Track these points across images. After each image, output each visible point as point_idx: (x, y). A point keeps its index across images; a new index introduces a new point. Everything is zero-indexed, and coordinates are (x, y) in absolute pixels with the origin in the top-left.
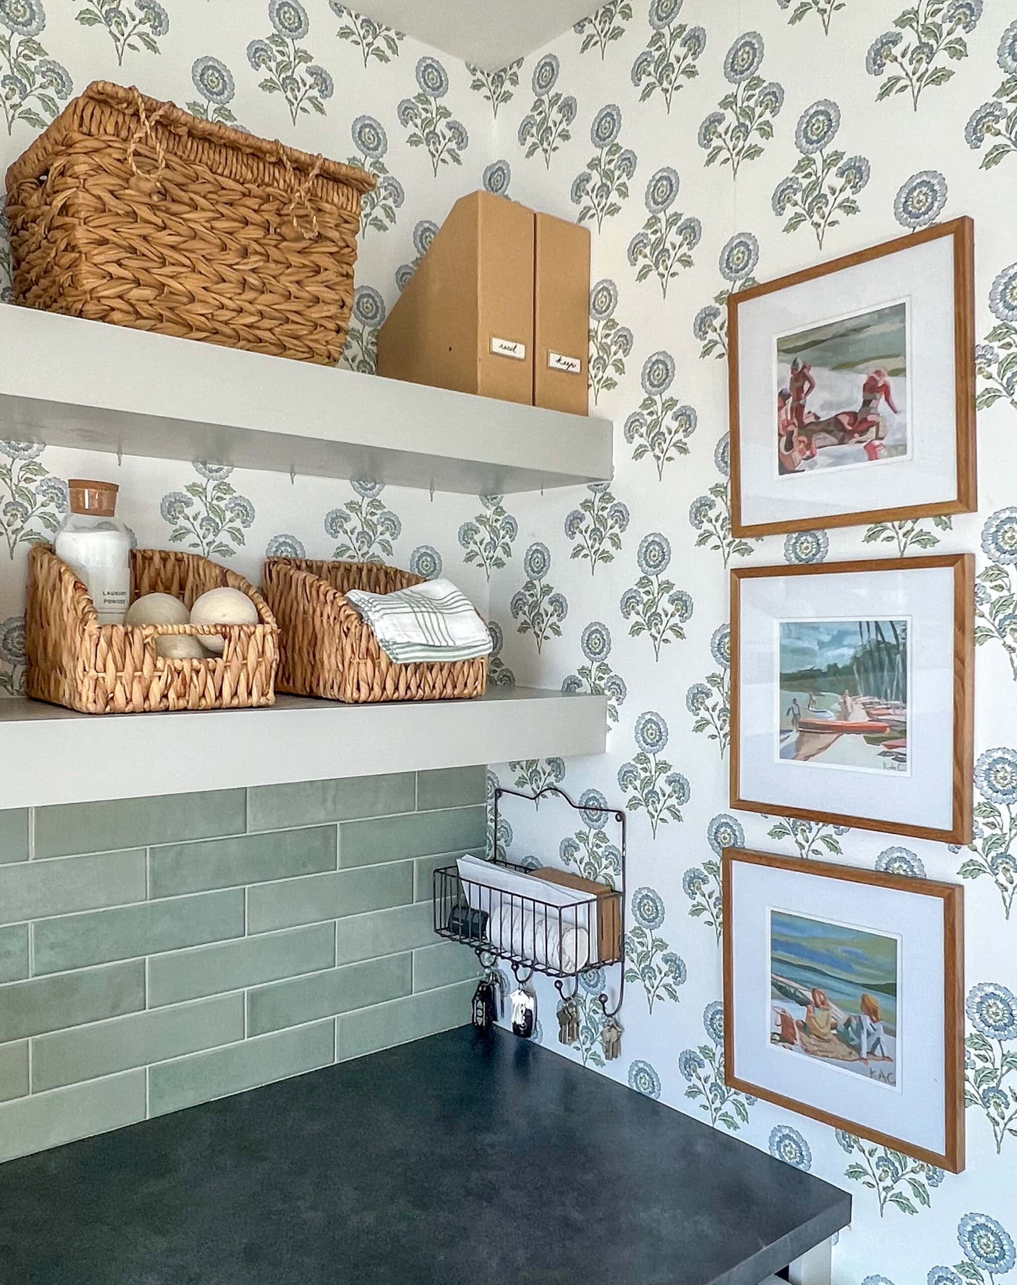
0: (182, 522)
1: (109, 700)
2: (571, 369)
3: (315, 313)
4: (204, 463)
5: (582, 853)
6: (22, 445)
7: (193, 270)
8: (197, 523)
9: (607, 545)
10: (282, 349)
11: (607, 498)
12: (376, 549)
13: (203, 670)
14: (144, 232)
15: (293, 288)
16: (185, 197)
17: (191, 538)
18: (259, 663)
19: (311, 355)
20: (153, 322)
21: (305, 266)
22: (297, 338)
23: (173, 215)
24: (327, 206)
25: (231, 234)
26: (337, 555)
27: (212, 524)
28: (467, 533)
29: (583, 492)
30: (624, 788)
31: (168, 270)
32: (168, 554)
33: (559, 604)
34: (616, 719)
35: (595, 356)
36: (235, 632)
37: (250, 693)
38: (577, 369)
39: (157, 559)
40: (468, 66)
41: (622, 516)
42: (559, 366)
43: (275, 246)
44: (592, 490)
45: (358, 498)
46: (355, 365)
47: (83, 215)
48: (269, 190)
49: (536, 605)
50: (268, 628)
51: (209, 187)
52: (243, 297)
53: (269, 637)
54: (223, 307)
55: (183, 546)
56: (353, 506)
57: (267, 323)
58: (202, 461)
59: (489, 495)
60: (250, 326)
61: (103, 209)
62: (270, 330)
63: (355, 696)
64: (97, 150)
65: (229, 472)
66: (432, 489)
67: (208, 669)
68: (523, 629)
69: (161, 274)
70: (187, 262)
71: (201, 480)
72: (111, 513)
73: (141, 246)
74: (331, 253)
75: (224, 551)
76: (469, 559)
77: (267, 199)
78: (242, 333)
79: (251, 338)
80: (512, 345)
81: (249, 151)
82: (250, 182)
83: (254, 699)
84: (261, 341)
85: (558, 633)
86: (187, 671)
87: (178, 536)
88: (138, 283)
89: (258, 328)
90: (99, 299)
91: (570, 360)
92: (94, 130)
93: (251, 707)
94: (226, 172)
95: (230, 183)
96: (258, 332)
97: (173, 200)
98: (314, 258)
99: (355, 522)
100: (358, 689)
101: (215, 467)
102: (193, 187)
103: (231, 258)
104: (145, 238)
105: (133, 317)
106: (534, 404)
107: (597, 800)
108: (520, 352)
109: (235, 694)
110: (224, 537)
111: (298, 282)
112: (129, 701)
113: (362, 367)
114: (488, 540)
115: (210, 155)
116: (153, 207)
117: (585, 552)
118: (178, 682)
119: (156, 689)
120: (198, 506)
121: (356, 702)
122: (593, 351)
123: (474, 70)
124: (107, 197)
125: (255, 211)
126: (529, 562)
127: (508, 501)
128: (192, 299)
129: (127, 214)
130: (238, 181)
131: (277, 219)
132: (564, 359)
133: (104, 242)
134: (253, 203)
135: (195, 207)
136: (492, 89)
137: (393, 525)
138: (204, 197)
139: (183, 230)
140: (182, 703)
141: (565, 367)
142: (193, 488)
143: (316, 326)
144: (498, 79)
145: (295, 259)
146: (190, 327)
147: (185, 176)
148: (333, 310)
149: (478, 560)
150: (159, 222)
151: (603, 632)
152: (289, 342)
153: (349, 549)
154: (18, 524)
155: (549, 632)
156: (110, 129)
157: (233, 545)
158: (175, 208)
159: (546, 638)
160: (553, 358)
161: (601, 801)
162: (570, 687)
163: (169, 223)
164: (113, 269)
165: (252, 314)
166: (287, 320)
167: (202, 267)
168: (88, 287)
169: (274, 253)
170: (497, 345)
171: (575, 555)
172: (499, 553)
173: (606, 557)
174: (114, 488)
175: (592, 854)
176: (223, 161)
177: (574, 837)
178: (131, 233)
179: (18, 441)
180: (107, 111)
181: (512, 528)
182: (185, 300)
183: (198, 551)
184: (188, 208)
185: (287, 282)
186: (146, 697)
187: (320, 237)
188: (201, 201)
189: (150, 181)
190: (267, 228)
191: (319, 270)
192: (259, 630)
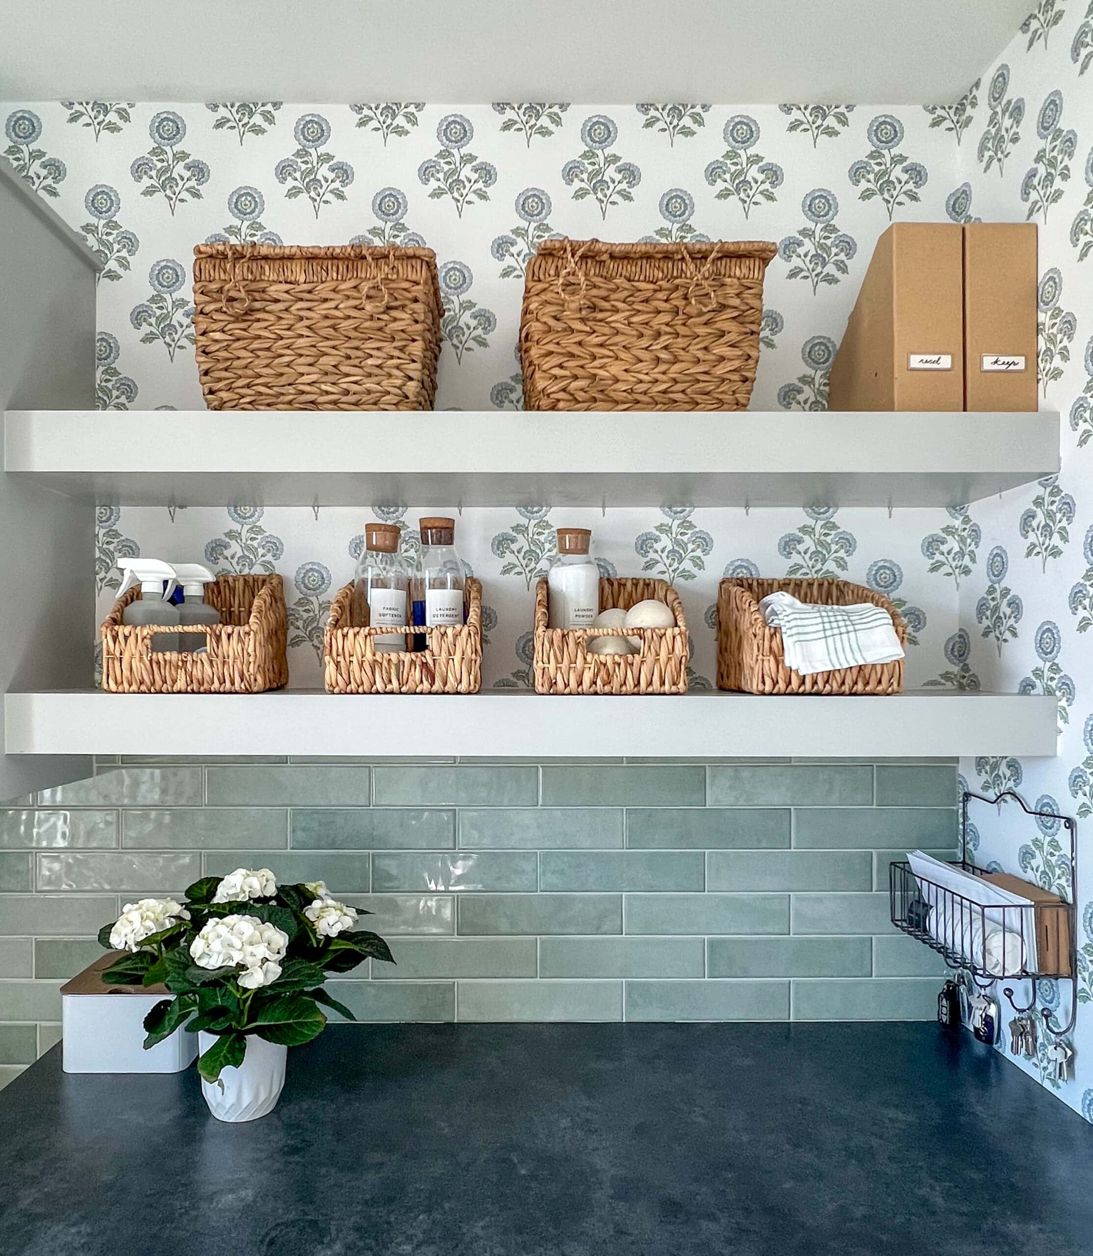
0: (652, 555)
1: (553, 684)
2: (1012, 367)
3: (720, 370)
4: (670, 508)
5: (1038, 861)
6: (535, 509)
7: (617, 358)
8: (664, 555)
9: (1056, 540)
10: (694, 405)
11: (1056, 491)
12: (831, 566)
13: (622, 665)
14: (577, 339)
15: (700, 354)
16: (607, 305)
17: (660, 567)
18: (669, 659)
19: (720, 405)
20: (586, 405)
21: (710, 334)
22: (707, 394)
23: (601, 321)
24: (728, 280)
25: (647, 323)
26: (791, 573)
27: (676, 555)
28: (931, 545)
29: (1035, 489)
30: (1075, 794)
31: (597, 363)
32: (638, 580)
33: (1016, 605)
34: (1066, 722)
35: (1044, 349)
36: (648, 634)
37: (663, 683)
38: (1021, 366)
39: (629, 585)
40: (925, 108)
41: (1069, 507)
42: (996, 367)
43: (684, 324)
44: (1042, 486)
45: (811, 522)
46: (807, 406)
47: (536, 338)
48: (677, 281)
49: (996, 608)
50: (677, 630)
51: (626, 293)
52: (656, 370)
53: (678, 638)
54: (641, 382)
55: (653, 574)
56: (806, 530)
57: (679, 387)
58: (668, 505)
59: (956, 506)
60: (665, 392)
61: (550, 330)
62: (683, 391)
63: (761, 687)
64: (544, 290)
65: (690, 512)
66: (890, 506)
67: (626, 662)
68: (986, 634)
69: (592, 367)
70: (611, 354)
71: (667, 520)
72: (585, 551)
73: (576, 350)
74: (734, 318)
75: (687, 576)
76: (934, 569)
77: (677, 288)
78: (656, 399)
79: (664, 400)
80: (935, 358)
81: (660, 256)
82: (662, 279)
83: (667, 688)
84: (676, 402)
85: (1015, 635)
86: (610, 664)
87: (648, 566)
88: (576, 377)
89: (672, 392)
90: (548, 395)
91: (1010, 359)
92: (542, 277)
93: (664, 694)
94: (642, 278)
95: (642, 285)
96: (671, 395)
97: (601, 311)
98: (718, 325)
99: (808, 543)
100: (764, 682)
101: (679, 509)
102: (613, 297)
103: (644, 343)
104: (580, 343)
105: (572, 403)
106: (965, 410)
107: (1051, 807)
108: (946, 362)
109: (650, 683)
110: (687, 565)
111: (706, 348)
112: (566, 685)
113: (815, 406)
114: (956, 549)
115: (628, 269)
116: (583, 320)
117: (1037, 549)
118: (603, 673)
119: (587, 677)
120: (665, 541)
121: (763, 694)
122: (1042, 345)
123: (935, 108)
124: (552, 322)
125: (666, 301)
126: (991, 565)
127: (974, 510)
128: (617, 381)
129: (564, 330)
130: (652, 282)
131: (684, 302)
132: (1002, 359)
133: (550, 353)
134: (662, 295)
135: (617, 311)
136: (955, 119)
137: (848, 543)
138: (624, 302)
139: (607, 330)
140: (607, 689)
141: (1004, 367)
142: (661, 528)
143: (723, 380)
144: (960, 109)
145: (702, 331)
146: (617, 402)
147: (609, 290)
148: (737, 364)
149: (946, 569)
150: (588, 329)
151: (1054, 631)
152: (699, 398)
153: (802, 567)
154: (533, 565)
155: (1008, 635)
156: (552, 272)
157: (695, 571)
158: (600, 316)
159: (1005, 641)
160: (988, 363)
161: (1054, 808)
162: (1026, 688)
163: (596, 328)
164: (557, 371)
165: (665, 382)
166: (698, 381)
167: (623, 355)
168: (540, 388)
169: (682, 330)
170: (915, 361)
171: (1029, 554)
172: (967, 560)
173: (1056, 553)
174: (588, 532)
175: (1047, 863)
176: (638, 269)
177: (1030, 844)
178: (569, 342)
179: (532, 506)
180: (550, 261)
181: (976, 534)
182: (610, 382)
183: (665, 577)
184: (609, 314)
185: (695, 350)
186: (580, 683)
187: (723, 307)
188: (620, 305)
189: (575, 302)
190: (676, 311)
191: (722, 334)
192: (669, 632)
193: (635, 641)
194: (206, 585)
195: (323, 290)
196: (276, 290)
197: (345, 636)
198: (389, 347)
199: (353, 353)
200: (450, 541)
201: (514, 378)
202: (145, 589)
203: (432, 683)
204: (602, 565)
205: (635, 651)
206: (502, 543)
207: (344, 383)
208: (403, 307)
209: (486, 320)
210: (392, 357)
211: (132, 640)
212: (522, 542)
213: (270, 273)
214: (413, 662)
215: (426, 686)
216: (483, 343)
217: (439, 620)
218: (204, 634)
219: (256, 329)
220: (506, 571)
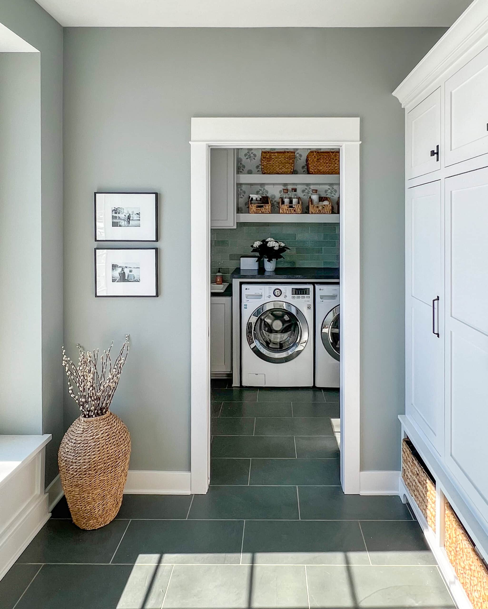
0: (327, 193)
1: (312, 213)
3: (336, 168)
8: (329, 193)
13: (322, 210)
15: (333, 166)
17: (328, 195)
18: (328, 209)
19: (336, 173)
20: (317, 173)
23: (319, 161)
25: (325, 162)
27: (331, 193)
31: (318, 167)
36: (326, 205)
37: (328, 212)
39: (323, 198)
47: (310, 164)
52: (327, 169)
54: (324, 170)
55: (327, 196)
62: (331, 171)
64: (311, 157)
70: (320, 166)
72: (317, 193)
74: (338, 161)
75: (333, 196)
77: (329, 157)
78: (327, 172)
84: (330, 173)
86: (320, 210)
87: (327, 195)
88: (315, 169)
90: (311, 172)
92: (311, 155)
95: (325, 156)
98: (335, 162)
103: (325, 164)
105: (315, 173)
109: (326, 212)
110: (333, 195)
112: (314, 213)
115: (323, 154)
116: (317, 161)
119: (317, 211)
120: (329, 191)
124: (312, 162)
128: (321, 170)
133: (312, 166)
134: (328, 158)
135: (321, 160)
139: (320, 163)
140: (320, 213)
142: (329, 189)
145: (333, 163)
146: (321, 173)
147: (320, 157)
150: (317, 163)
152: (333, 172)
157: (334, 195)
164: (313, 168)
166: (333, 170)
167: (322, 166)
174: (317, 190)
178: (315, 164)
180: (312, 153)
185: (332, 165)
186: (316, 212)
187: (336, 160)
188: (322, 159)
189: (315, 160)
190: (330, 160)
191: (336, 163)
192: (329, 205)
193: (324, 206)
194: (260, 198)
195: (280, 157)
196: (273, 157)
197: (283, 206)
198: (289, 165)
199: (284, 166)
200: (296, 191)
201: (305, 165)
202: (254, 199)
203: (295, 212)
204: (319, 195)
205: (324, 208)
206: (303, 191)
207: (283, 170)
208: (291, 159)
209: (301, 156)
210: (289, 166)
211: (254, 206)
212: (306, 191)
213: (272, 154)
214: (293, 210)
215: (294, 213)
216: (300, 159)
217: (295, 204)
218: (263, 205)
219: (270, 162)
220: (304, 195)
